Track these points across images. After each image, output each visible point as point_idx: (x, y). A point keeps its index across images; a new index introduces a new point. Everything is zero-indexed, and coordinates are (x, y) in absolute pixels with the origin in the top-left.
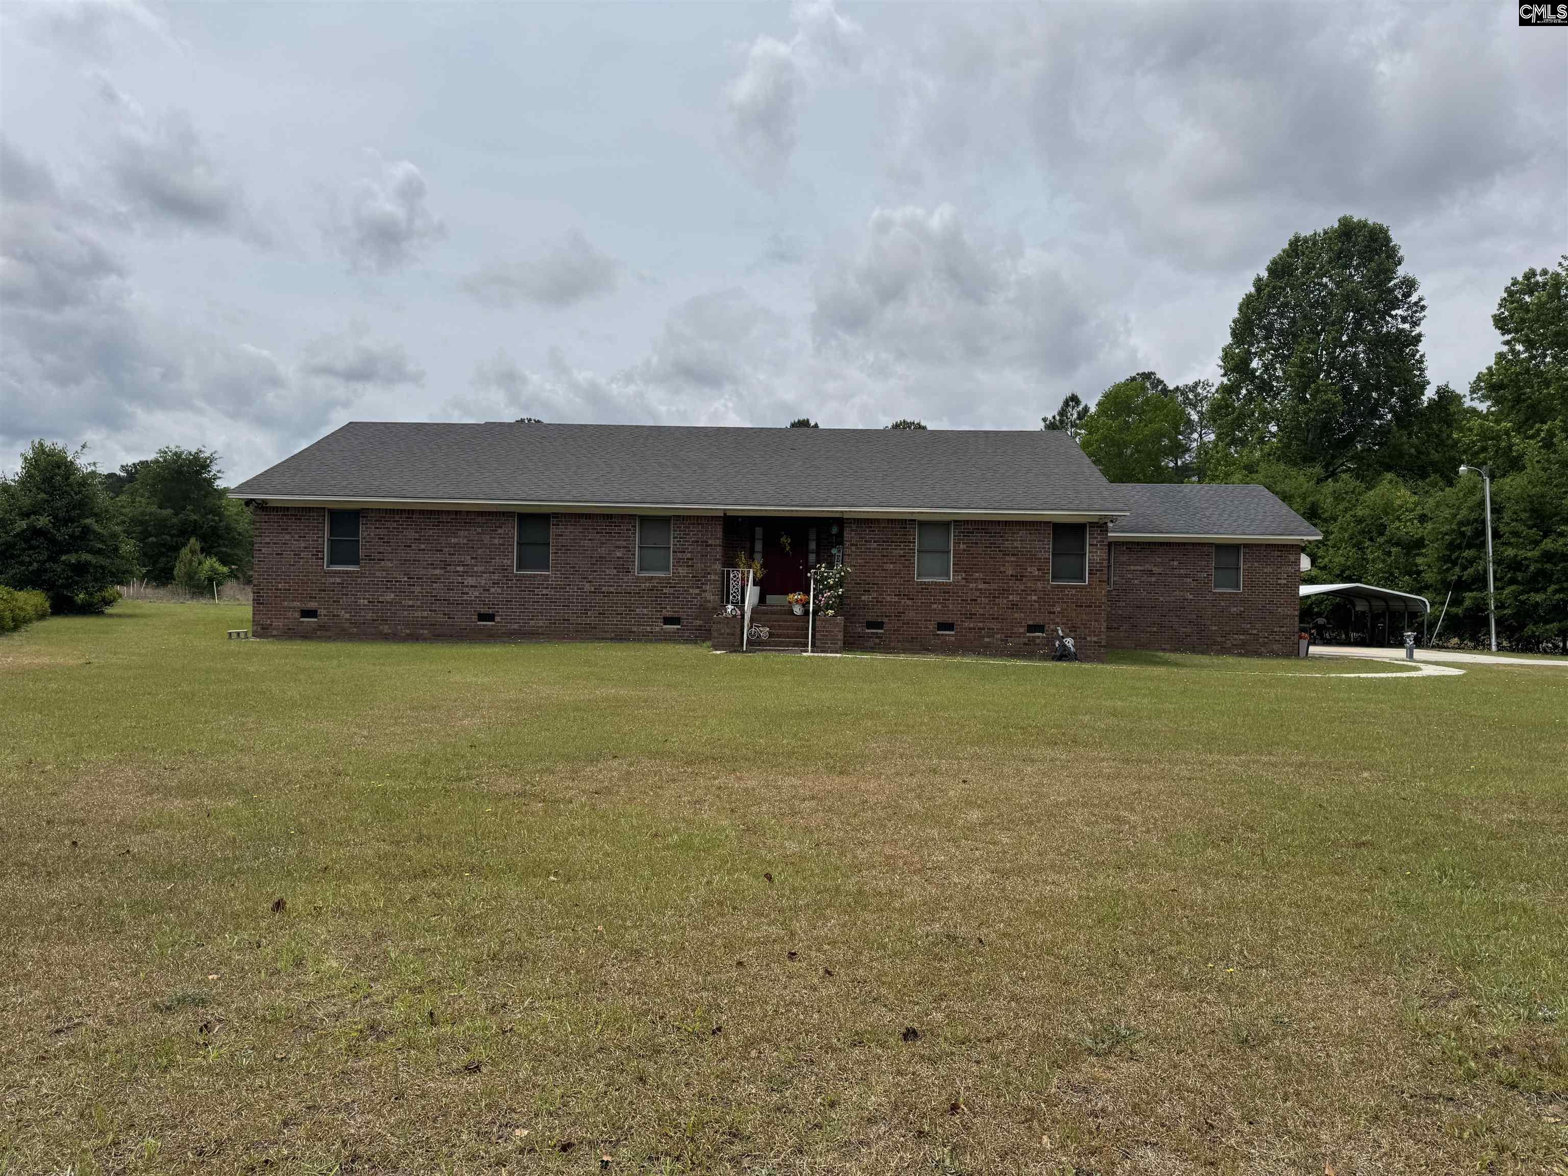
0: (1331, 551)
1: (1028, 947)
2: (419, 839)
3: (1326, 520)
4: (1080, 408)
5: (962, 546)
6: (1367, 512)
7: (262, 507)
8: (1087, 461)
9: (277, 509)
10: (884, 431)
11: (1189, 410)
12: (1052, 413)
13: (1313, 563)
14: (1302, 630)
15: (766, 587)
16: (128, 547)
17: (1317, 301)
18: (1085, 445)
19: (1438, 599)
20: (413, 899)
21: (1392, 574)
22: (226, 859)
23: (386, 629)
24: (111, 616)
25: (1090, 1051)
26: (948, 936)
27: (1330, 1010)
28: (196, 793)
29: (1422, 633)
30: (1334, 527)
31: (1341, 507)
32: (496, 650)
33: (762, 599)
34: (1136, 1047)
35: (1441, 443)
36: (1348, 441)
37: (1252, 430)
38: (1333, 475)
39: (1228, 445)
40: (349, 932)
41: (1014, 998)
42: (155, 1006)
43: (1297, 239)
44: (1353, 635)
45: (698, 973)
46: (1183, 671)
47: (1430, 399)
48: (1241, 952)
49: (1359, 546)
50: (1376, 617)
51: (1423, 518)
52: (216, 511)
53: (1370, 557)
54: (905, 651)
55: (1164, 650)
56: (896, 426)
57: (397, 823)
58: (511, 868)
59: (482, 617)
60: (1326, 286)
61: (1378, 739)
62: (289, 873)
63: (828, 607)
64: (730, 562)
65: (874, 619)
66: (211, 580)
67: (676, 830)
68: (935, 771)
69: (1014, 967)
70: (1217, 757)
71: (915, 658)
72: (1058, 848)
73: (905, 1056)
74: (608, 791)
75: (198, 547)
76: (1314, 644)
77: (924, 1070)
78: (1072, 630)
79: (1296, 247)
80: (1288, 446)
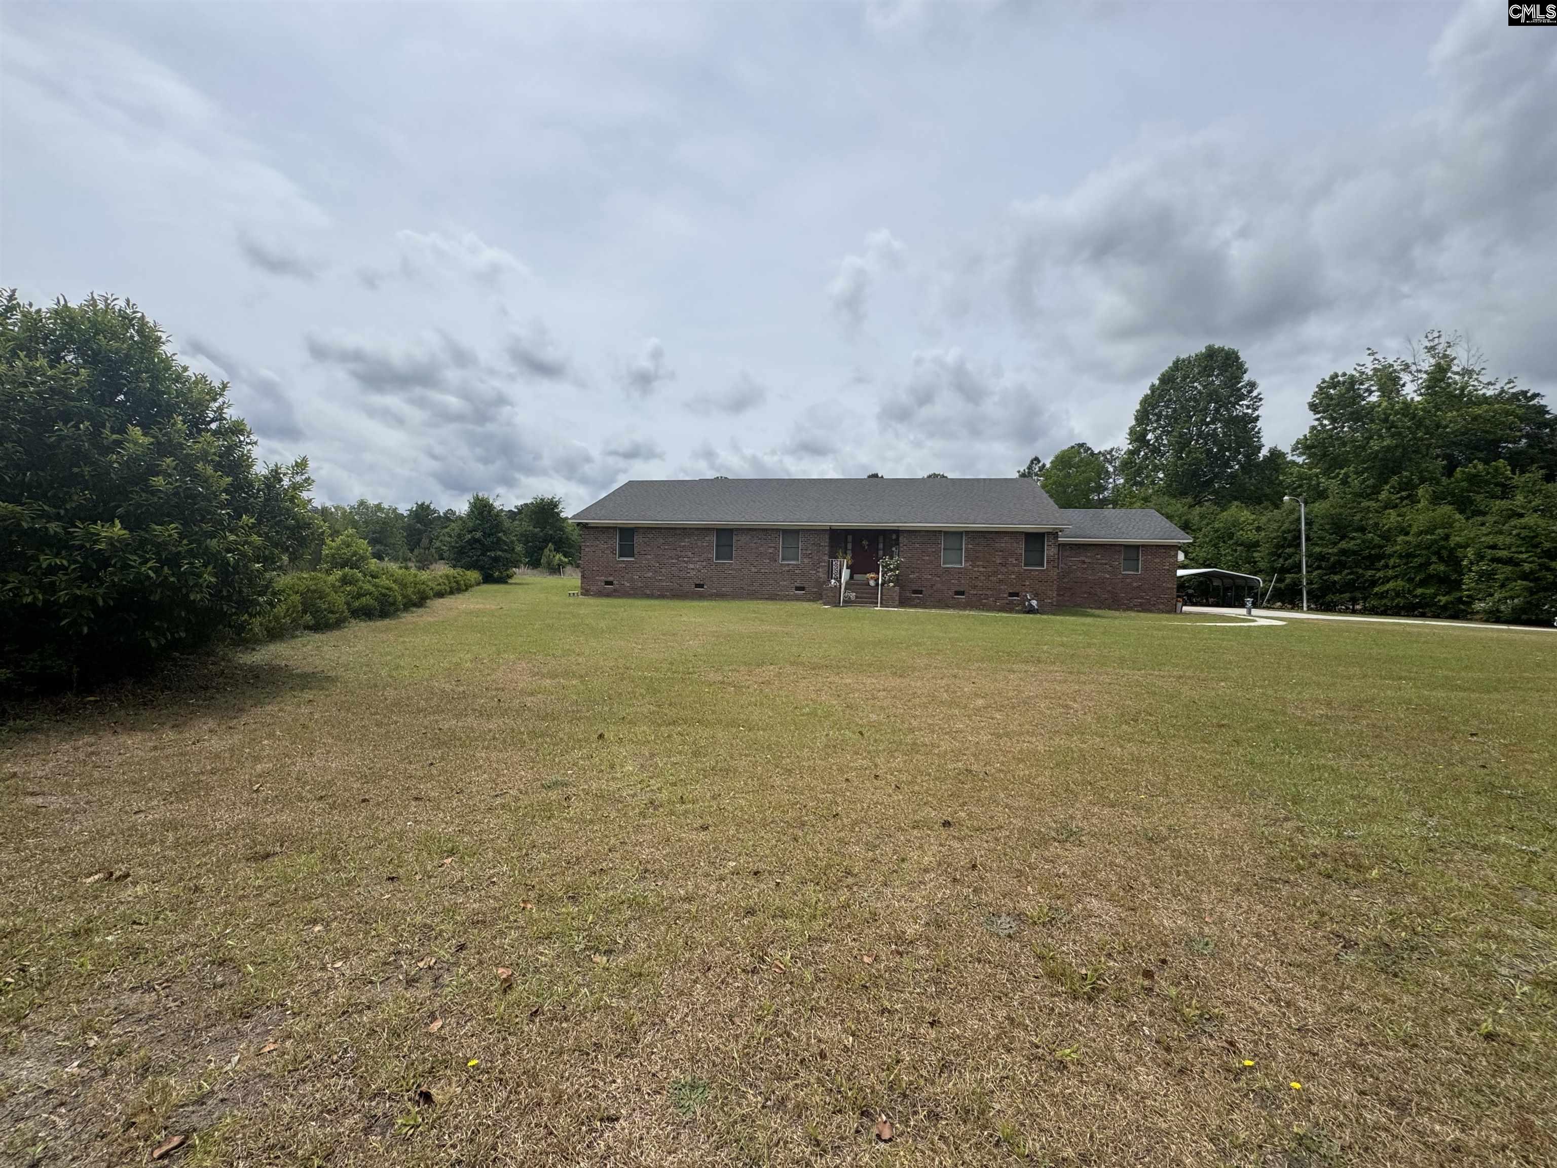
0: (1198, 549)
1: (1014, 778)
2: (670, 705)
3: (1194, 531)
4: (1040, 465)
5: (970, 546)
6: (1222, 525)
7: (584, 526)
8: (1046, 495)
9: (593, 528)
10: (923, 479)
11: (1107, 465)
12: (1023, 468)
13: (1186, 557)
14: (1178, 596)
15: (853, 569)
16: (519, 548)
17: (1190, 398)
18: (1043, 486)
19: (1267, 579)
20: (669, 736)
21: (1237, 563)
22: (573, 711)
23: (648, 592)
24: (511, 584)
25: (1055, 839)
26: (967, 770)
27: (1205, 824)
28: (557, 676)
29: (1257, 599)
30: (1200, 535)
31: (1204, 522)
32: (705, 603)
33: (851, 577)
34: (1083, 838)
35: (1271, 482)
36: (1209, 483)
37: (1147, 477)
38: (1200, 503)
39: (1132, 486)
40: (637, 752)
41: (1007, 806)
42: (542, 785)
43: (1178, 360)
44: (1211, 600)
45: (824, 784)
46: (1104, 620)
47: (1264, 456)
48: (1146, 786)
49: (1216, 546)
50: (1227, 589)
51: (1259, 529)
52: (561, 529)
53: (1223, 553)
54: (935, 607)
55: (1091, 608)
56: (930, 476)
57: (658, 695)
58: (720, 722)
59: (697, 586)
60: (1196, 388)
61: (1230, 663)
62: (605, 720)
63: (890, 581)
64: (833, 555)
65: (917, 588)
66: (559, 565)
67: (807, 705)
68: (955, 677)
69: (1007, 789)
70: (1127, 671)
71: (943, 612)
72: (1031, 722)
73: (944, 836)
74: (768, 683)
75: (553, 548)
76: (1186, 605)
77: (956, 844)
78: (1036, 596)
79: (1177, 365)
80: (1170, 486)
